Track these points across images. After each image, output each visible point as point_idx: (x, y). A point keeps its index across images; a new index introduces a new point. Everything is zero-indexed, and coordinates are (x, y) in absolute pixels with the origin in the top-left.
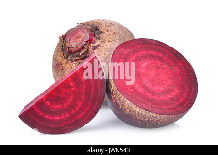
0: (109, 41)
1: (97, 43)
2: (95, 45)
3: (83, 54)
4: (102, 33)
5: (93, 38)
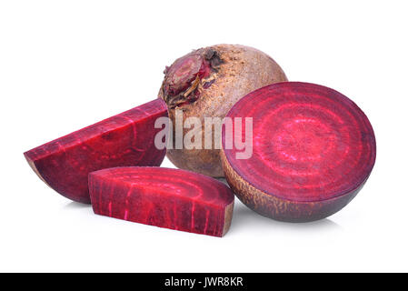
0: (231, 75)
1: (212, 78)
2: (208, 80)
3: (190, 94)
4: (223, 62)
5: (208, 69)
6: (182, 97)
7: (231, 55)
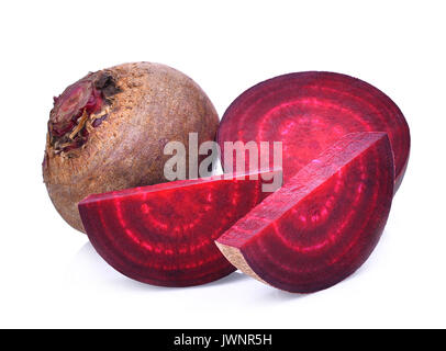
0: (127, 108)
1: (103, 113)
2: (99, 116)
3: (76, 135)
4: (119, 90)
5: (99, 100)
6: (68, 140)
7: (131, 80)
